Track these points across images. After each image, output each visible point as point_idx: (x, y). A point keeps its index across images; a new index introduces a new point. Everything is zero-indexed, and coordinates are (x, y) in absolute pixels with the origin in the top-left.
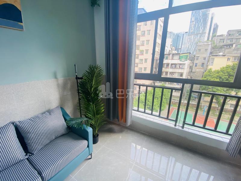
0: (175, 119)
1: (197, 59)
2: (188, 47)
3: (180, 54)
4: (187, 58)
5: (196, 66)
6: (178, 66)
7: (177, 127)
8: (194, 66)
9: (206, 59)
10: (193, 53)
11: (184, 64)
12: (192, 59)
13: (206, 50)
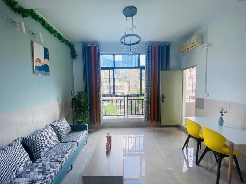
0: (124, 114)
1: (131, 82)
2: (124, 72)
3: (119, 78)
4: (125, 81)
5: (131, 87)
6: (119, 87)
7: (126, 118)
8: (130, 87)
9: (137, 81)
10: (128, 77)
11: (124, 86)
12: (128, 82)
13: (136, 75)
